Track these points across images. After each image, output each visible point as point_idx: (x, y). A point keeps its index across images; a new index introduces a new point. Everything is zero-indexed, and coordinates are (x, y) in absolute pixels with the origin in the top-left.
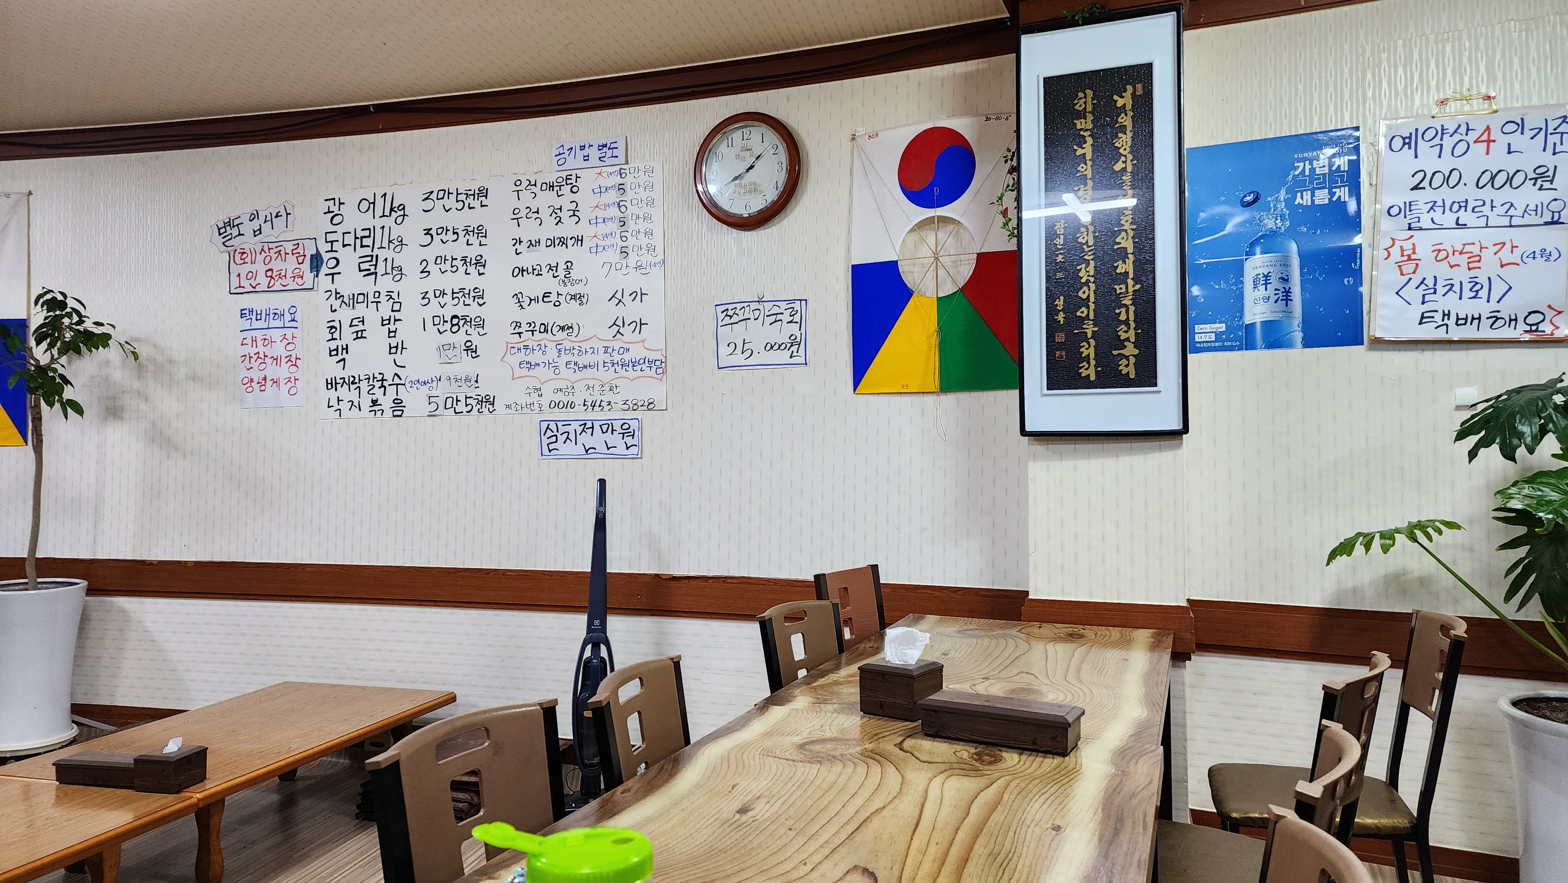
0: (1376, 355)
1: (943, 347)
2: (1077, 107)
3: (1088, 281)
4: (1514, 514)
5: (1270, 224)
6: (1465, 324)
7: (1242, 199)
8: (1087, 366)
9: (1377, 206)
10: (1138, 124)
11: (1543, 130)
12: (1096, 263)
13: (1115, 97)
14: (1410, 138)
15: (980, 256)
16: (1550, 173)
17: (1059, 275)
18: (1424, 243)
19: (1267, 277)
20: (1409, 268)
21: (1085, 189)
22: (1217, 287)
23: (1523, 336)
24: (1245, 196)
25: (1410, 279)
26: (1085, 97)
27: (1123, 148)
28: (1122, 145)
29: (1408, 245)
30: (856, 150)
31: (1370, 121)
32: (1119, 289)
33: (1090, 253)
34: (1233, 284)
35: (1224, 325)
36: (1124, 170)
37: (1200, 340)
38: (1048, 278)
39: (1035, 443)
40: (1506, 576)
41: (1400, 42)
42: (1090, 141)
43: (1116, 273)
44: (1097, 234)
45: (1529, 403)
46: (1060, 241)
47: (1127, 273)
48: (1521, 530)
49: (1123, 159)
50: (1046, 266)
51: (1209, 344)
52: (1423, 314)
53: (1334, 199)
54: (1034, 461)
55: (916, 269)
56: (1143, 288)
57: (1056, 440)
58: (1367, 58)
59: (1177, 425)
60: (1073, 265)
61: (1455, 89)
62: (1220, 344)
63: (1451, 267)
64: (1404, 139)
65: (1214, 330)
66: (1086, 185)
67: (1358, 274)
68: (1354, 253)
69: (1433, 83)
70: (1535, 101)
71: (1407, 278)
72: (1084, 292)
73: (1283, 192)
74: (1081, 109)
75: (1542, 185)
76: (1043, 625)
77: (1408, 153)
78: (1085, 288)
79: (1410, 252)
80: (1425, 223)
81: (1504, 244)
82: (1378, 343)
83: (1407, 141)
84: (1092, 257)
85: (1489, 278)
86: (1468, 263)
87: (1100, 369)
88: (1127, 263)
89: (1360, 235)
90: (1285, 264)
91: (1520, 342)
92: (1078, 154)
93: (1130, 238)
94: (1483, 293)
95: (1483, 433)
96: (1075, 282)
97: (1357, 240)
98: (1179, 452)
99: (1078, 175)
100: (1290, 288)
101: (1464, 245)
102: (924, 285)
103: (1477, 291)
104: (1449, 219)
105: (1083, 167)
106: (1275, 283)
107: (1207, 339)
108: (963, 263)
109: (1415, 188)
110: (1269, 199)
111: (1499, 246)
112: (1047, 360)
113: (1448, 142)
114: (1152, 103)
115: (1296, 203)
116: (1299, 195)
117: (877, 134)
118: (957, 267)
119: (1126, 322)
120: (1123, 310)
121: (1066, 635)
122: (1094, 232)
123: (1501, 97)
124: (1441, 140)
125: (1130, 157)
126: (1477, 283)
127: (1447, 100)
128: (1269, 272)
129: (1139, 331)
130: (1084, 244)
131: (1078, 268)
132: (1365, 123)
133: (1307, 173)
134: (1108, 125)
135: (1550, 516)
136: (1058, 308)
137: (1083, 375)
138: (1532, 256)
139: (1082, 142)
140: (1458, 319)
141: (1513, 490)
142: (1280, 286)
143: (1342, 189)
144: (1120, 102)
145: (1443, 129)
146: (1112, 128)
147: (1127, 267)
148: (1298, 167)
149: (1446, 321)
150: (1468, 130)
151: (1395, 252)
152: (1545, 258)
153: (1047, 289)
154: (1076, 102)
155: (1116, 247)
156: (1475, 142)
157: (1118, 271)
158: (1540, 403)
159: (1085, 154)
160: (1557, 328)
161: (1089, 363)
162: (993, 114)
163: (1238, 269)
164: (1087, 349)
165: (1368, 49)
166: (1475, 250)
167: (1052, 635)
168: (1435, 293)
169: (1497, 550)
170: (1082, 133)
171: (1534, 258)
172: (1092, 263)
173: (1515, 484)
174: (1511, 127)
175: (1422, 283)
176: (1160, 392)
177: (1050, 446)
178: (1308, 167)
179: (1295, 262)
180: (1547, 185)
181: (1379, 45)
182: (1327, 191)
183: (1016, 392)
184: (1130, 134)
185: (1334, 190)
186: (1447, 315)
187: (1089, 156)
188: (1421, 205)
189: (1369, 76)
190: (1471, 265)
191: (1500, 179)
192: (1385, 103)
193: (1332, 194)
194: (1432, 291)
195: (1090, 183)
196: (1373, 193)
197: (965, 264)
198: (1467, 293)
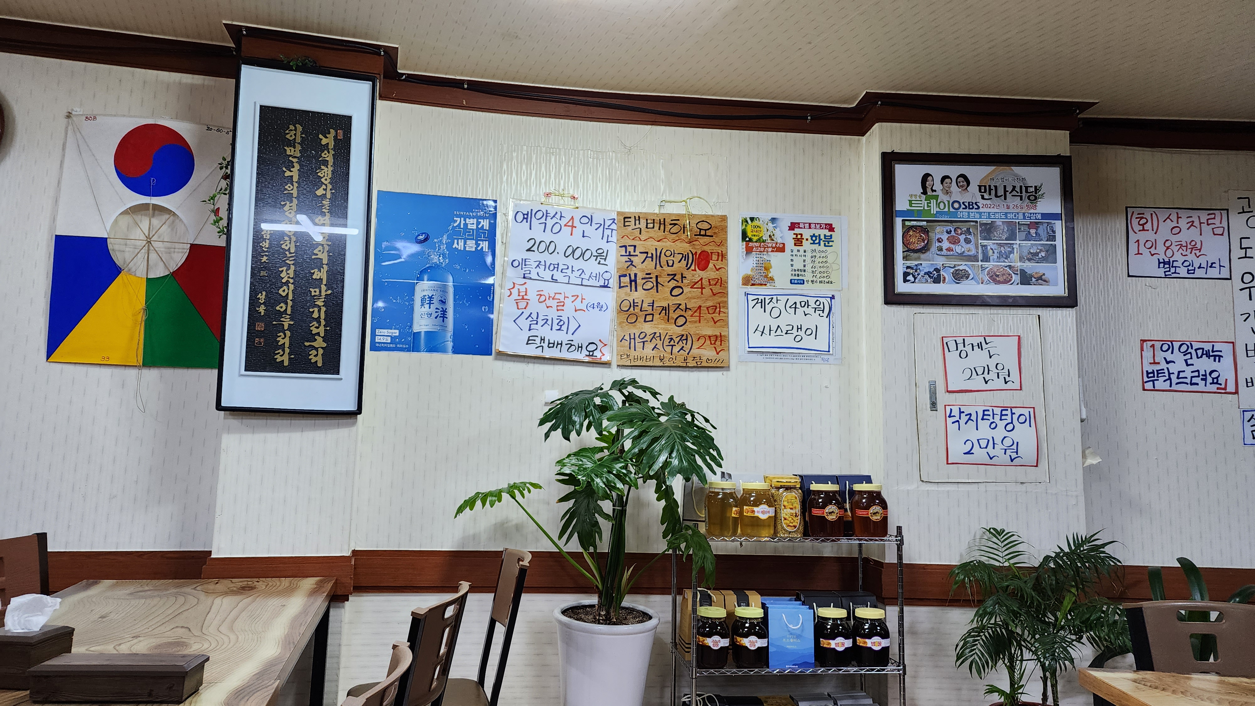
0: (499, 364)
1: (150, 325)
2: (288, 136)
3: (288, 282)
4: (568, 478)
5: (435, 259)
6: (553, 347)
7: (417, 237)
8: (282, 353)
9: (505, 258)
10: (338, 161)
11: (602, 225)
12: (296, 267)
13: (321, 136)
14: (527, 214)
15: (192, 246)
16: (605, 254)
17: (263, 273)
18: (533, 288)
19: (431, 298)
20: (522, 304)
21: (291, 205)
22: (394, 301)
23: (585, 358)
24: (419, 235)
25: (523, 312)
26: (296, 130)
27: (325, 178)
28: (324, 176)
29: (522, 289)
30: (70, 128)
31: (504, 198)
32: (314, 292)
33: (291, 259)
34: (406, 301)
35: (397, 331)
36: (324, 196)
37: (379, 341)
38: (253, 275)
39: (231, 417)
40: (561, 520)
41: (525, 148)
42: (297, 167)
43: (312, 278)
44: (298, 244)
45: (581, 402)
46: (266, 244)
47: (321, 279)
48: (571, 488)
49: (324, 187)
50: (252, 264)
51: (386, 345)
52: (529, 337)
53: (479, 249)
54: (228, 433)
55: (127, 249)
56: (334, 293)
57: (249, 415)
58: (504, 153)
59: (353, 407)
60: (275, 267)
61: (555, 187)
62: (394, 346)
63: (548, 307)
64: (524, 215)
65: (390, 334)
66: (291, 202)
67: (491, 304)
68: (489, 289)
69: (543, 181)
70: (599, 206)
71: (521, 311)
72: (284, 291)
73: (445, 237)
74: (291, 139)
75: (600, 261)
76: (222, 580)
77: (526, 225)
78: (285, 288)
79: (524, 294)
80: (534, 275)
81: (578, 296)
82: (502, 356)
83: (526, 216)
84: (293, 262)
85: (568, 318)
86: (557, 306)
87: (293, 356)
88: (322, 271)
89: (494, 277)
90: (444, 289)
91: (583, 362)
92: (286, 175)
93: (325, 251)
94: (564, 328)
95: (554, 420)
96: (277, 282)
97: (490, 281)
98: (354, 429)
99: (285, 192)
100: (446, 309)
101: (555, 293)
102: (135, 265)
103: (561, 326)
104: (547, 275)
105: (290, 187)
106: (436, 304)
107: (384, 341)
108: (176, 250)
109: (529, 250)
110: (436, 240)
111: (575, 297)
112: (247, 345)
113: (550, 223)
114: (350, 148)
115: (454, 247)
116: (456, 241)
117: (95, 118)
118: (170, 253)
119: (318, 320)
120: (316, 309)
121: (239, 589)
122: (296, 242)
123: (580, 199)
124: (546, 220)
125: (330, 187)
126: (561, 320)
127: (550, 193)
128: (433, 295)
129: (328, 328)
130: (286, 251)
131: (280, 269)
132: (501, 199)
133: (462, 227)
134: (314, 157)
135: (584, 478)
136: (260, 301)
137: (278, 360)
138: (592, 306)
139: (290, 166)
140: (549, 343)
141: (567, 461)
142: (440, 307)
143: (484, 242)
144: (324, 141)
145: (547, 213)
146: (317, 160)
147: (321, 274)
148: (456, 221)
149: (542, 344)
150: (561, 216)
151: (515, 291)
152: (599, 309)
153: (251, 283)
154: (287, 132)
155: (313, 257)
156: (565, 225)
157: (314, 277)
158: (587, 403)
159: (292, 176)
160: (604, 355)
161: (284, 351)
162: (215, 126)
163: (411, 289)
164: (283, 339)
165: (505, 146)
166: (561, 297)
167: (226, 589)
168: (537, 324)
169: (557, 503)
170: (291, 158)
171: (593, 308)
172: (293, 267)
173: (569, 456)
174: (585, 220)
175: (530, 316)
176: (341, 379)
177: (244, 421)
178: (463, 222)
179: (451, 290)
180: (602, 261)
181: (512, 146)
182: (474, 242)
183: (216, 372)
184: (330, 169)
185: (479, 242)
186: (543, 340)
187: (295, 179)
188: (532, 263)
189: (505, 167)
190: (559, 308)
191: (578, 253)
192: (514, 187)
193: (478, 245)
194: (535, 322)
195: (295, 201)
196: (504, 249)
197: (179, 252)
198: (556, 327)
